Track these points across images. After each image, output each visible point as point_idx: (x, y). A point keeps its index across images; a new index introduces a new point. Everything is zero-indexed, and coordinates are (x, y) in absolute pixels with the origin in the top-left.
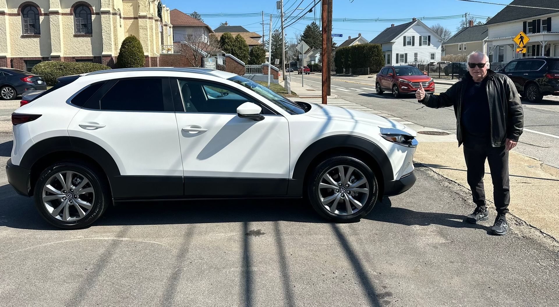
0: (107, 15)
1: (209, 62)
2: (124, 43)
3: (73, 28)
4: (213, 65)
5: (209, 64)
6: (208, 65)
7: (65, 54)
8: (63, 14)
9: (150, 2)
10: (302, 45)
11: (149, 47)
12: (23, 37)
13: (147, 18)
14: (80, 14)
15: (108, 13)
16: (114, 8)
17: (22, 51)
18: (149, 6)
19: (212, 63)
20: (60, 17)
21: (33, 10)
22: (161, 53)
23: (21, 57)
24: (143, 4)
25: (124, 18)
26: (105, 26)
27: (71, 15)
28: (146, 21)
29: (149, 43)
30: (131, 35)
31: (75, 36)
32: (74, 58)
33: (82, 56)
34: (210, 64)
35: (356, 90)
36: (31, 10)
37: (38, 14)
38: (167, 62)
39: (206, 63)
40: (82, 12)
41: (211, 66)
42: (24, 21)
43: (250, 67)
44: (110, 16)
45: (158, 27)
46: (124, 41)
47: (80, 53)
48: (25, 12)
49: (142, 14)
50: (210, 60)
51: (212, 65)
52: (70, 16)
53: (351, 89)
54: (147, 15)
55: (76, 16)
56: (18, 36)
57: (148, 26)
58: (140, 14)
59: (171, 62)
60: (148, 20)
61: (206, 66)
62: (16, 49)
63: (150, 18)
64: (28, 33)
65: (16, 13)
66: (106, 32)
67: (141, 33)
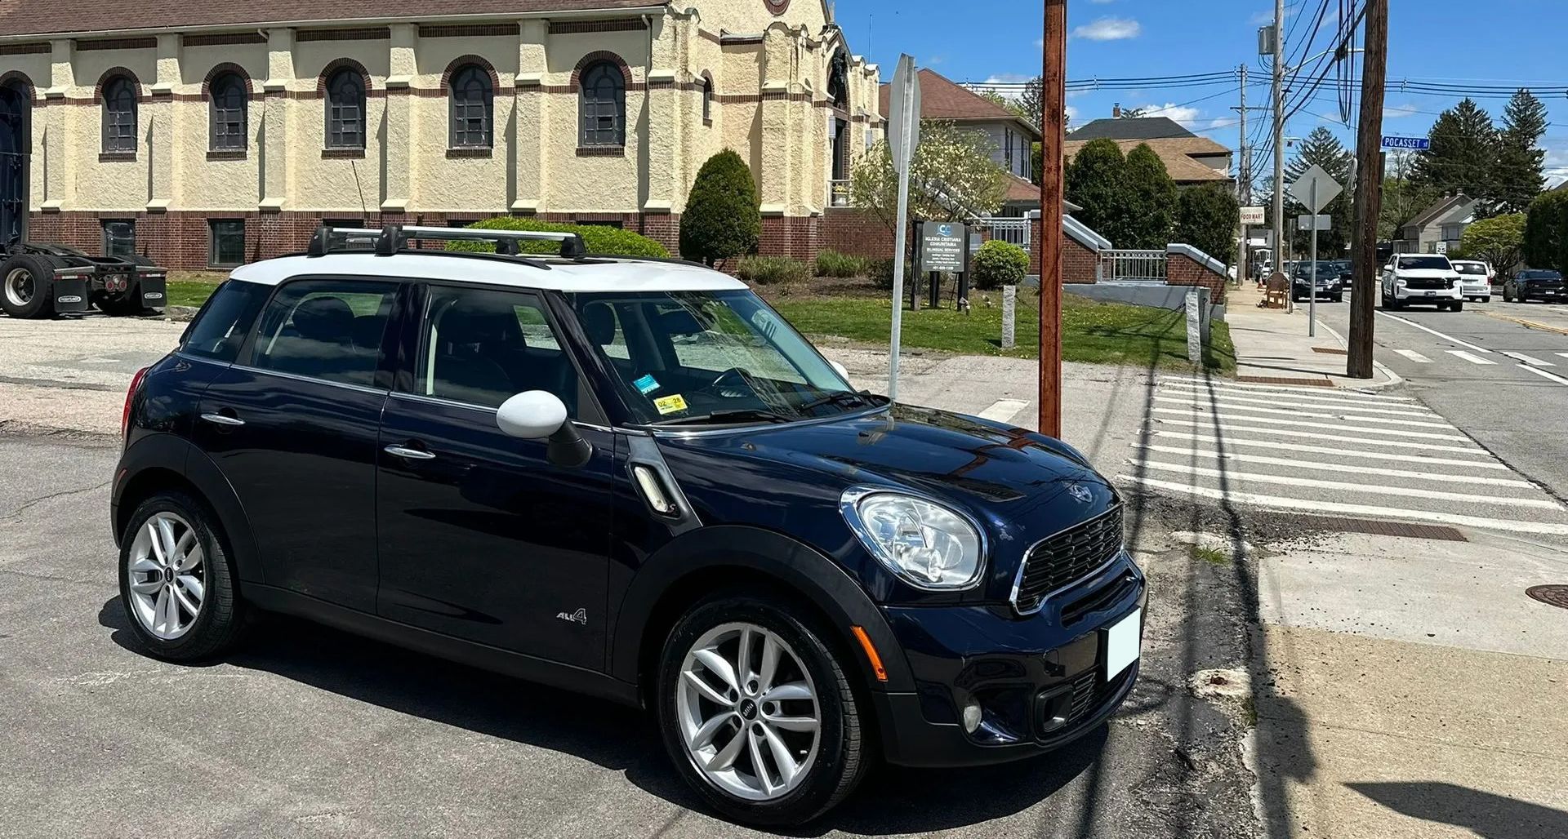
0: (665, 91)
1: (940, 236)
2: (704, 174)
3: (577, 129)
4: (952, 244)
5: (937, 244)
6: (935, 247)
8: (553, 90)
9: (800, 48)
10: (1314, 181)
11: (788, 187)
12: (450, 155)
13: (786, 98)
14: (595, 89)
15: (667, 82)
16: (686, 70)
17: (446, 193)
18: (794, 61)
19: (949, 239)
20: (545, 97)
21: (478, 81)
22: (830, 206)
23: (441, 211)
24: (778, 55)
25: (725, 100)
26: (659, 124)
27: (571, 92)
28: (784, 106)
29: (789, 174)
30: (726, 149)
31: (581, 153)
32: (572, 216)
33: (594, 211)
34: (943, 244)
36: (474, 78)
37: (491, 90)
38: (845, 234)
39: (927, 239)
40: (601, 84)
41: (946, 250)
42: (456, 112)
44: (672, 94)
45: (823, 126)
46: (706, 166)
47: (591, 203)
48: (460, 86)
49: (773, 84)
50: (943, 229)
51: (948, 244)
52: (569, 95)
54: (788, 87)
55: (585, 95)
56: (438, 152)
57: (789, 122)
58: (766, 87)
59: (857, 234)
61: (928, 249)
62: (432, 188)
63: (795, 97)
64: (465, 145)
65: (438, 87)
66: (659, 142)
67: (766, 143)
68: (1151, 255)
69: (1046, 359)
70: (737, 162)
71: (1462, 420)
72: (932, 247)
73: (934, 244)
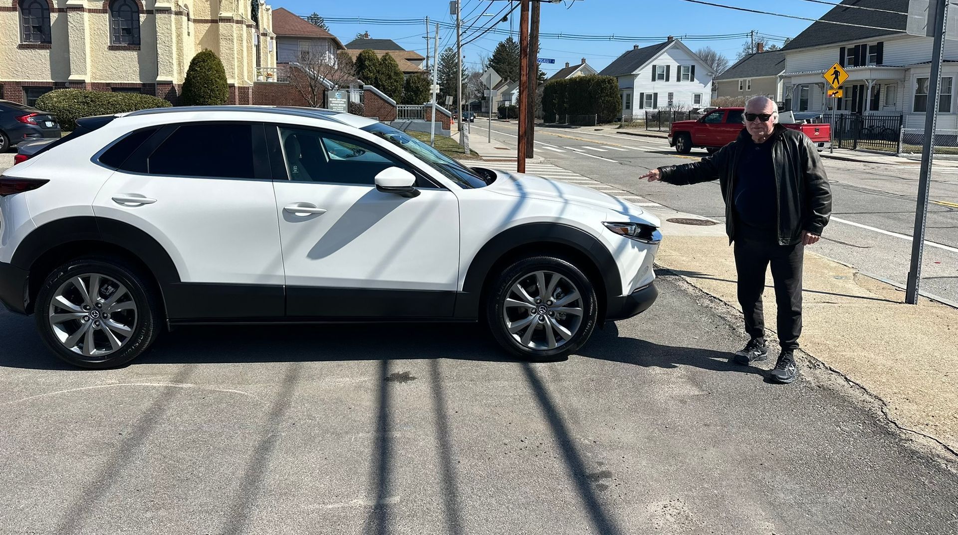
0: (166, 15)
1: (337, 98)
2: (194, 63)
3: (108, 35)
4: (342, 102)
5: (335, 102)
6: (334, 103)
7: (93, 77)
8: (90, 11)
10: (490, 74)
11: (236, 71)
12: (21, 47)
13: (233, 22)
14: (119, 11)
15: (167, 11)
16: (177, 4)
17: (20, 70)
18: (237, 2)
19: (340, 100)
20: (86, 15)
22: (256, 81)
23: (17, 81)
25: (195, 21)
26: (163, 33)
27: (104, 13)
28: (232, 27)
29: (236, 64)
30: (206, 49)
31: (111, 48)
32: (108, 84)
33: (122, 82)
34: (338, 102)
35: (574, 151)
37: (48, 9)
38: (266, 96)
39: (330, 99)
40: (123, 8)
41: (339, 105)
42: (24, 21)
43: (404, 108)
44: (170, 17)
45: (251, 38)
46: (194, 60)
47: (120, 77)
48: (26, 6)
49: (224, 14)
50: (338, 95)
51: (340, 102)
52: (103, 14)
53: (567, 148)
54: (234, 16)
55: (112, 15)
56: (12, 45)
57: (235, 35)
58: (221, 15)
59: (273, 96)
60: (235, 25)
61: (331, 105)
62: (9, 67)
63: (238, 22)
64: (31, 42)
65: (11, 5)
66: (164, 44)
67: (222, 46)
68: (419, 108)
69: (522, 148)
70: (213, 56)
71: (582, 173)
72: (332, 103)
73: (334, 102)
